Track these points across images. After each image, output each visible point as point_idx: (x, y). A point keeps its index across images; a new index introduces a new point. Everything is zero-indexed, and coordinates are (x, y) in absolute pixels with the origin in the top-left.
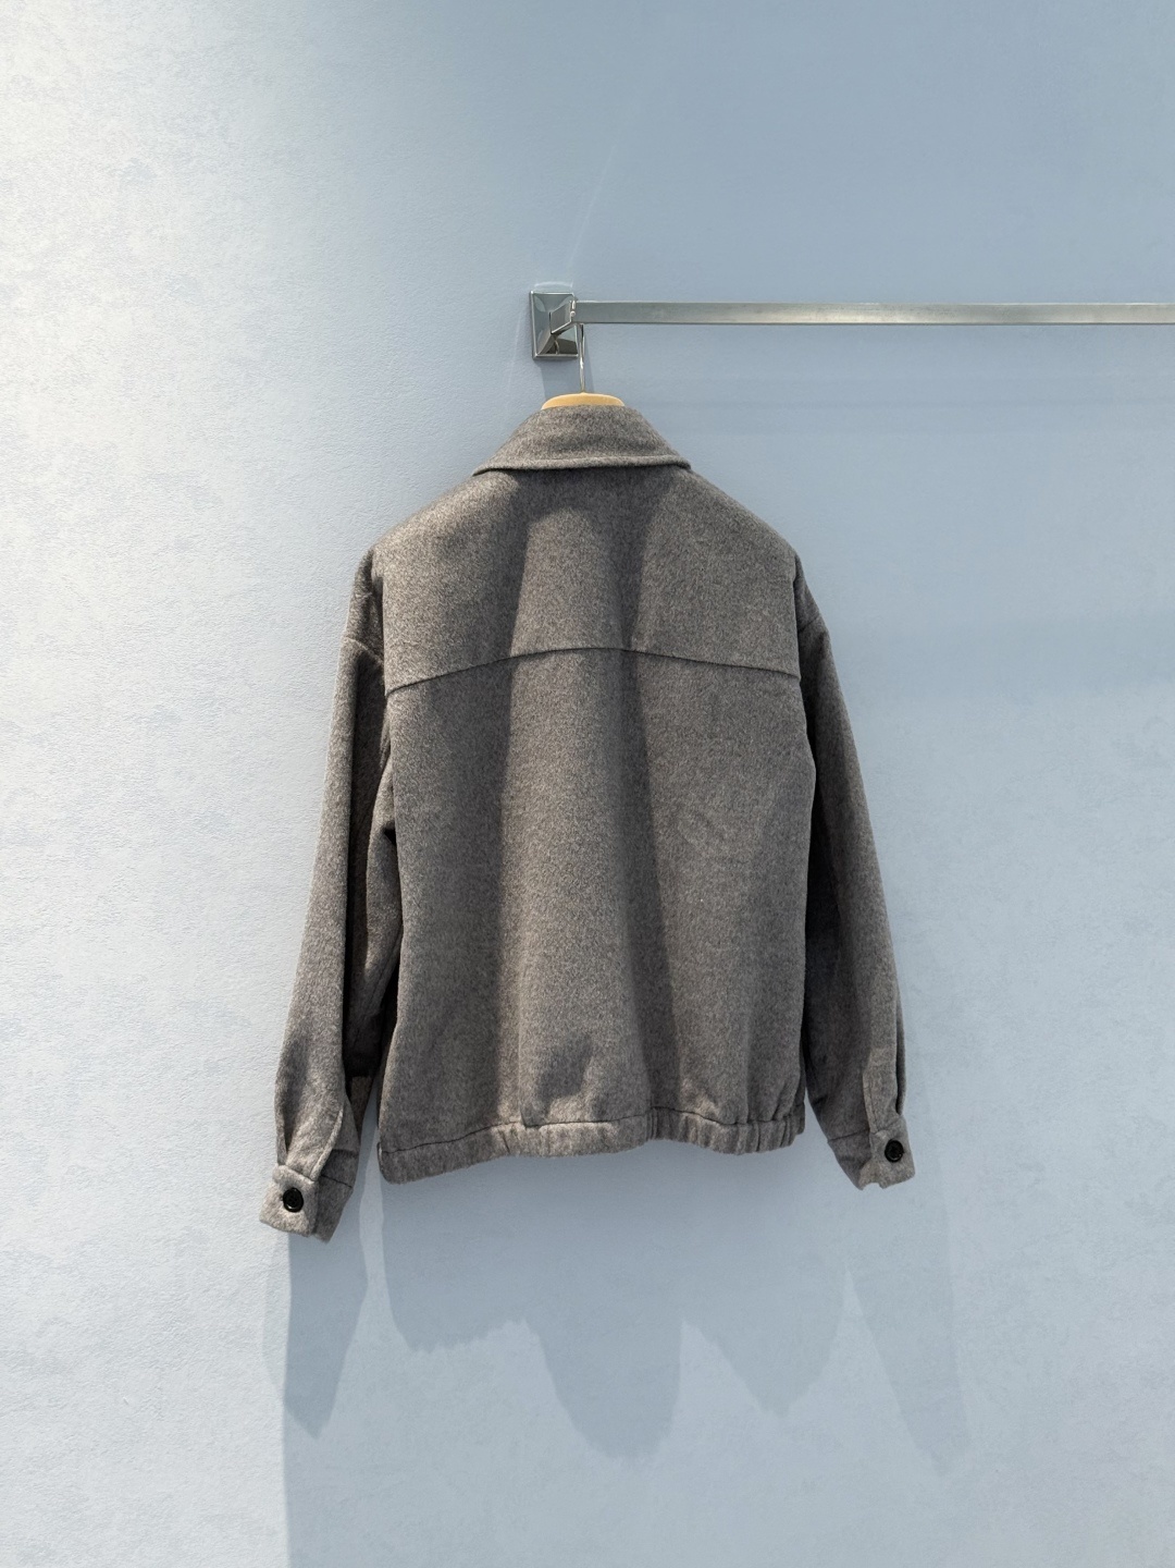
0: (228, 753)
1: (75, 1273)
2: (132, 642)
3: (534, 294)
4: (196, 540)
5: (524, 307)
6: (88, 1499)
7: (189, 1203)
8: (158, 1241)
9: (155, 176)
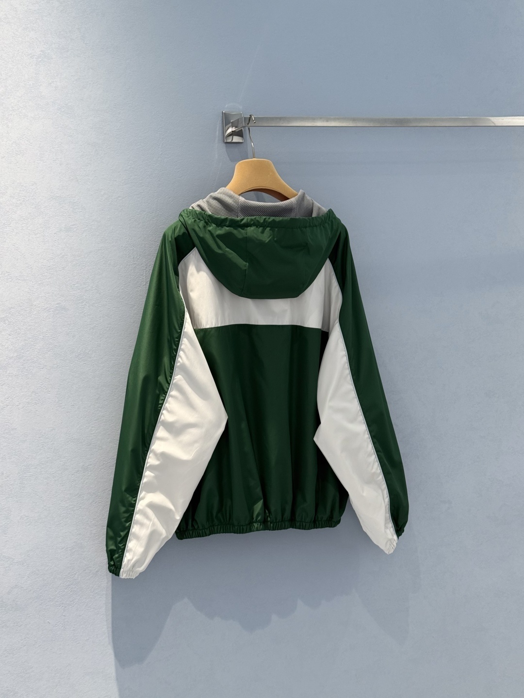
0: (90, 325)
1: (25, 564)
2: (45, 274)
3: (225, 113)
4: (74, 227)
5: (220, 119)
6: (32, 667)
7: (76, 531)
8: (63, 548)
9: (52, 59)
